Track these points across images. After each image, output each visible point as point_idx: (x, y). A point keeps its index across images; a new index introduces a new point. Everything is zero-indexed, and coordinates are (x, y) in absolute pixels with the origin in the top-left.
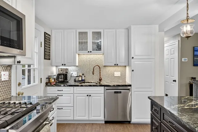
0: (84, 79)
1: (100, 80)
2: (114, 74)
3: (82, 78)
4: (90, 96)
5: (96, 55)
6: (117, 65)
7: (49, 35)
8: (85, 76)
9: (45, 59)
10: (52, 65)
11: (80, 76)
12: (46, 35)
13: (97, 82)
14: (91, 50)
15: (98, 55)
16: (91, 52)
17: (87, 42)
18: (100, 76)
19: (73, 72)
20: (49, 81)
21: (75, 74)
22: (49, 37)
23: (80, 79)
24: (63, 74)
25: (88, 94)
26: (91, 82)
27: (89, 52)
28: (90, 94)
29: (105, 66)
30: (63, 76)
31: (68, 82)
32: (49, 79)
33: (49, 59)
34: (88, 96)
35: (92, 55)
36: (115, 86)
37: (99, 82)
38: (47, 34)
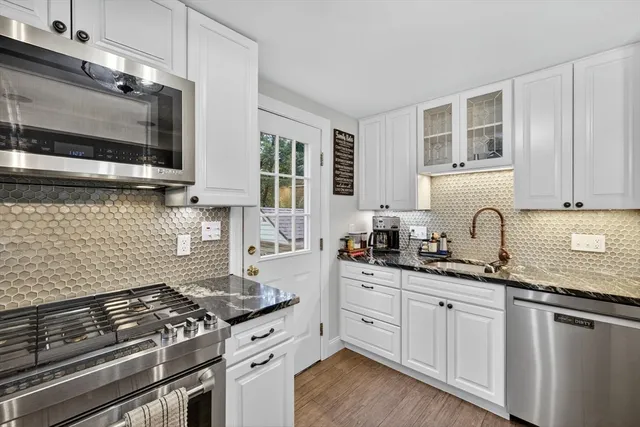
0: (445, 249)
1: (504, 258)
2: (567, 241)
3: (438, 246)
4: (450, 307)
5: (488, 175)
6: (579, 205)
7: (350, 135)
8: (449, 242)
9: (336, 192)
10: (358, 208)
11: (433, 238)
12: (340, 136)
13: (491, 264)
14: (464, 160)
15: (497, 175)
16: (462, 165)
17: (451, 135)
18: (503, 244)
19: (416, 228)
20: (347, 246)
21: (420, 233)
22: (350, 139)
23: (433, 248)
24: (387, 232)
25: (444, 301)
26: (470, 262)
27: (455, 166)
28: (449, 302)
29: (526, 211)
30: (385, 237)
31: (398, 253)
32: (347, 241)
33: (351, 194)
34: (442, 304)
35: (473, 177)
36: (557, 293)
37: (497, 264)
38: (341, 133)
